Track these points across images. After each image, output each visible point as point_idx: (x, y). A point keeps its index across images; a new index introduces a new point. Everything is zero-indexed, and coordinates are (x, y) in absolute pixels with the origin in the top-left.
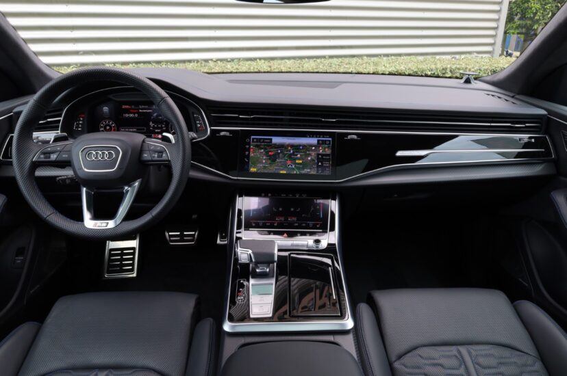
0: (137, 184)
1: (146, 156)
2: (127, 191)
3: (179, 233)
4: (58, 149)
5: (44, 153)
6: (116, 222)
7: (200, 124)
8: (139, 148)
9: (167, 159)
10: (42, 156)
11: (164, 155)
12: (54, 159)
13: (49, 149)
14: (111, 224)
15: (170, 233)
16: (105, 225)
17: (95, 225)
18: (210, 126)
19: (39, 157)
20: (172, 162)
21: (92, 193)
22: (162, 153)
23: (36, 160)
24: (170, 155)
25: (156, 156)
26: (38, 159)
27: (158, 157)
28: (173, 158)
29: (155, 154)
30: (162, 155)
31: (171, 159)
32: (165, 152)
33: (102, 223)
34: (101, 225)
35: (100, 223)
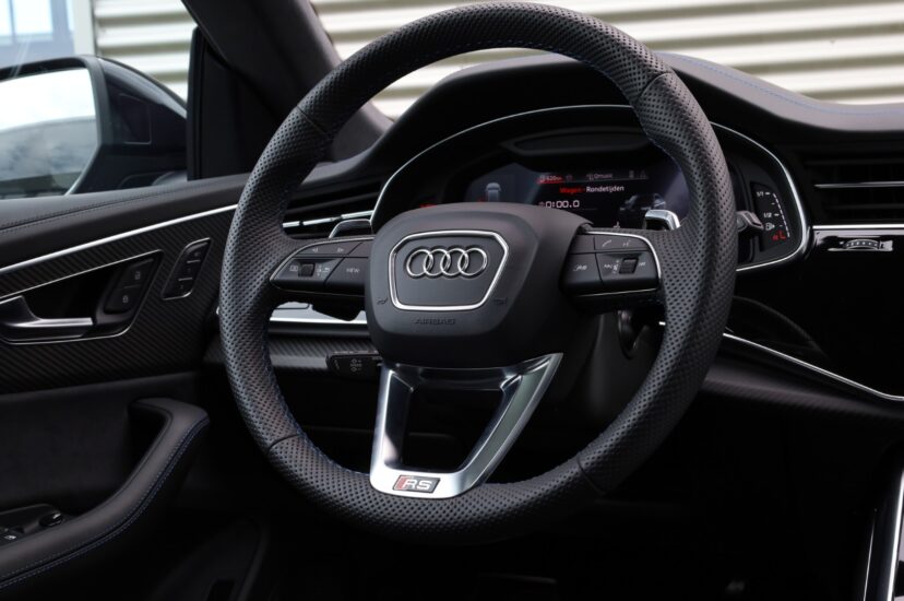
0: (548, 364)
1: (584, 271)
2: (513, 388)
4: (340, 250)
5: (301, 261)
6: (463, 481)
7: (772, 220)
8: (565, 249)
9: (649, 275)
10: (295, 269)
11: (642, 264)
12: (323, 278)
13: (315, 250)
14: (447, 485)
16: (427, 485)
17: (399, 484)
18: (810, 223)
19: (287, 271)
20: (666, 287)
21: (408, 389)
22: (637, 260)
23: (278, 277)
24: (661, 264)
25: (616, 268)
26: (283, 274)
27: (620, 272)
28: (669, 273)
29: (613, 263)
30: (636, 265)
31: (665, 277)
32: (647, 254)
33: (419, 479)
34: (418, 484)
35: (416, 477)
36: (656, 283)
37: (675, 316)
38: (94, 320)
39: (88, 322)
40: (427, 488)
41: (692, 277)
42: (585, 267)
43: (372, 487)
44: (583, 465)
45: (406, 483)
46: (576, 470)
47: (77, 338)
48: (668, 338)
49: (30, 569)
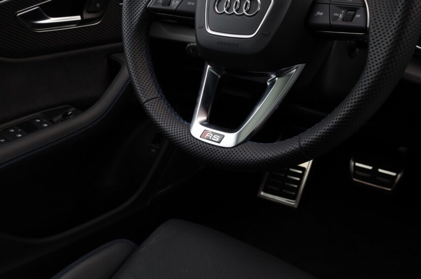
0: (294, 71)
1: (321, 16)
2: (273, 82)
3: (370, 168)
6: (237, 138)
9: (362, 25)
10: (160, 1)
11: (358, 16)
12: (175, 8)
14: (229, 140)
15: (357, 164)
16: (218, 138)
19: (156, 2)
20: (371, 35)
21: (218, 76)
22: (356, 11)
23: (151, 6)
24: (370, 18)
25: (341, 16)
26: (154, 4)
27: (343, 20)
28: (374, 26)
29: (340, 13)
30: (354, 15)
31: (371, 28)
32: (362, 9)
33: (214, 134)
34: (212, 137)
35: (212, 133)
36: (365, 30)
37: (373, 58)
38: (82, 17)
39: (78, 18)
40: (217, 140)
41: (389, 31)
42: (321, 14)
43: (191, 134)
44: (302, 143)
45: (207, 135)
46: (297, 146)
47: (74, 27)
48: (366, 71)
49: (50, 143)
